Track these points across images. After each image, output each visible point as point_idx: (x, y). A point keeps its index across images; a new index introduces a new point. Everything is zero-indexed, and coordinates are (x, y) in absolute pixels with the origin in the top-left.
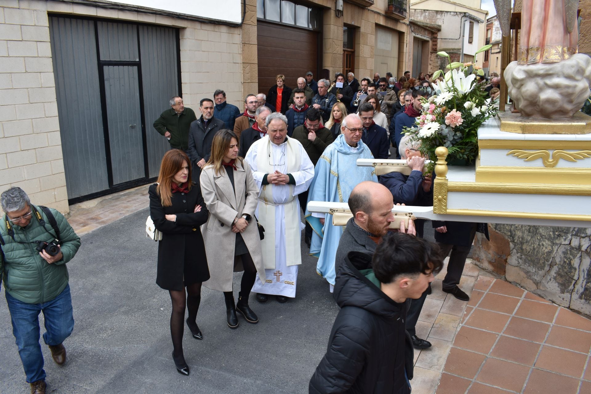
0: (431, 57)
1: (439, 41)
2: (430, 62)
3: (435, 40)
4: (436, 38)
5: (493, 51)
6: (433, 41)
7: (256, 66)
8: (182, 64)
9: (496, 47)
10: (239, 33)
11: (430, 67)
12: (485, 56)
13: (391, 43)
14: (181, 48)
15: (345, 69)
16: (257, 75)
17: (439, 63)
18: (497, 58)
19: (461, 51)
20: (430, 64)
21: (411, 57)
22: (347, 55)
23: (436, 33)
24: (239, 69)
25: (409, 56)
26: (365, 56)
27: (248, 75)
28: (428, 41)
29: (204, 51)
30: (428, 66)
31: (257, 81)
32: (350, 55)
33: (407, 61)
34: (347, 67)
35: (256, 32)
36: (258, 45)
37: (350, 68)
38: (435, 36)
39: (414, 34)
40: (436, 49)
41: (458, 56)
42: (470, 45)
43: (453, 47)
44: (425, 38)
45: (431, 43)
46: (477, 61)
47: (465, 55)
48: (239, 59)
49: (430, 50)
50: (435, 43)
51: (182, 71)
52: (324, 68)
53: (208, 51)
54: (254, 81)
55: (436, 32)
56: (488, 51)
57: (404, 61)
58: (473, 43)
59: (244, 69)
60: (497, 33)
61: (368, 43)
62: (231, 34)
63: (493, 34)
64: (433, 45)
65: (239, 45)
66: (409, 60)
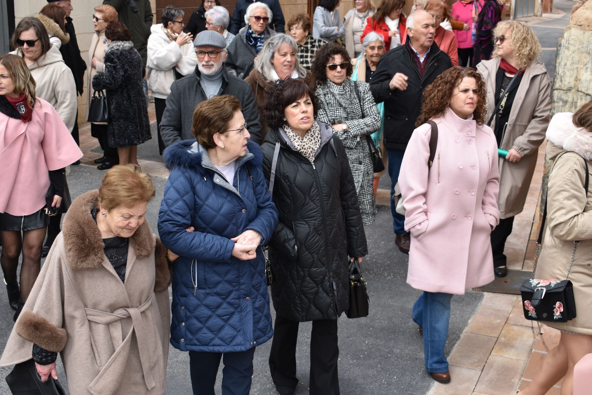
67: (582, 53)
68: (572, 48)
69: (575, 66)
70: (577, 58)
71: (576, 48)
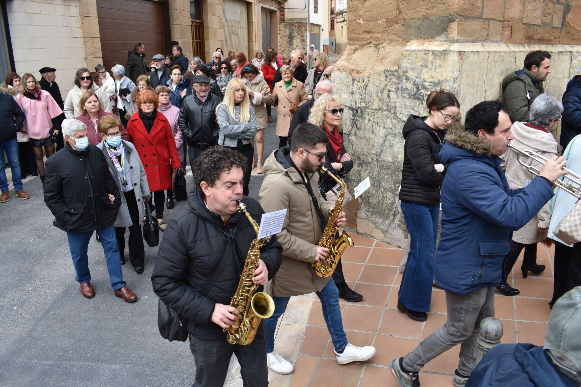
0: (279, 27)
1: (286, 11)
2: (279, 32)
3: (282, 10)
4: (283, 8)
5: (338, 20)
6: (281, 11)
7: (99, 40)
8: (13, 40)
9: (340, 16)
10: (76, 5)
11: (279, 36)
12: (331, 25)
13: (239, 13)
14: (10, 23)
15: (195, 41)
16: (100, 50)
17: (288, 32)
18: (342, 26)
19: (308, 20)
20: (280, 34)
21: (261, 27)
22: (196, 26)
23: (283, 4)
24: (80, 43)
25: (258, 26)
26: (214, 27)
27: (90, 49)
28: (275, 11)
29: (37, 25)
30: (277, 35)
31: (101, 56)
32: (199, 26)
33: (256, 31)
34: (196, 39)
35: (96, 4)
36: (99, 17)
37: (199, 39)
38: (282, 6)
39: (261, 5)
40: (284, 18)
41: (305, 25)
42: (315, 14)
43: (300, 17)
44: (273, 8)
45: (278, 13)
46: (323, 30)
47: (311, 24)
48: (79, 33)
49: (278, 20)
50: (282, 13)
51: (13, 48)
52: (172, 40)
53: (42, 26)
54: (98, 56)
55: (283, 2)
56: (333, 20)
57: (254, 31)
58: (318, 12)
59: (85, 43)
60: (340, 3)
61: (217, 14)
62: (66, 6)
63: (337, 3)
64: (281, 15)
65: (77, 18)
66: (259, 30)
67: (341, 84)
68: (336, 82)
69: (339, 91)
70: (339, 87)
71: (338, 82)
